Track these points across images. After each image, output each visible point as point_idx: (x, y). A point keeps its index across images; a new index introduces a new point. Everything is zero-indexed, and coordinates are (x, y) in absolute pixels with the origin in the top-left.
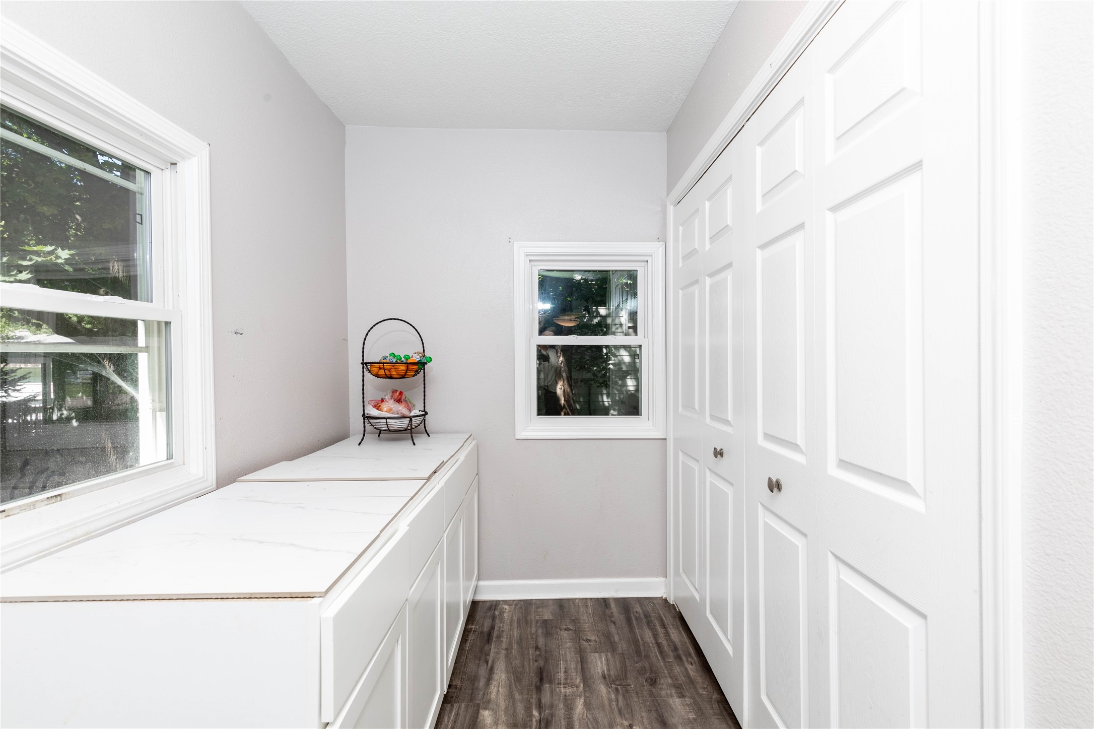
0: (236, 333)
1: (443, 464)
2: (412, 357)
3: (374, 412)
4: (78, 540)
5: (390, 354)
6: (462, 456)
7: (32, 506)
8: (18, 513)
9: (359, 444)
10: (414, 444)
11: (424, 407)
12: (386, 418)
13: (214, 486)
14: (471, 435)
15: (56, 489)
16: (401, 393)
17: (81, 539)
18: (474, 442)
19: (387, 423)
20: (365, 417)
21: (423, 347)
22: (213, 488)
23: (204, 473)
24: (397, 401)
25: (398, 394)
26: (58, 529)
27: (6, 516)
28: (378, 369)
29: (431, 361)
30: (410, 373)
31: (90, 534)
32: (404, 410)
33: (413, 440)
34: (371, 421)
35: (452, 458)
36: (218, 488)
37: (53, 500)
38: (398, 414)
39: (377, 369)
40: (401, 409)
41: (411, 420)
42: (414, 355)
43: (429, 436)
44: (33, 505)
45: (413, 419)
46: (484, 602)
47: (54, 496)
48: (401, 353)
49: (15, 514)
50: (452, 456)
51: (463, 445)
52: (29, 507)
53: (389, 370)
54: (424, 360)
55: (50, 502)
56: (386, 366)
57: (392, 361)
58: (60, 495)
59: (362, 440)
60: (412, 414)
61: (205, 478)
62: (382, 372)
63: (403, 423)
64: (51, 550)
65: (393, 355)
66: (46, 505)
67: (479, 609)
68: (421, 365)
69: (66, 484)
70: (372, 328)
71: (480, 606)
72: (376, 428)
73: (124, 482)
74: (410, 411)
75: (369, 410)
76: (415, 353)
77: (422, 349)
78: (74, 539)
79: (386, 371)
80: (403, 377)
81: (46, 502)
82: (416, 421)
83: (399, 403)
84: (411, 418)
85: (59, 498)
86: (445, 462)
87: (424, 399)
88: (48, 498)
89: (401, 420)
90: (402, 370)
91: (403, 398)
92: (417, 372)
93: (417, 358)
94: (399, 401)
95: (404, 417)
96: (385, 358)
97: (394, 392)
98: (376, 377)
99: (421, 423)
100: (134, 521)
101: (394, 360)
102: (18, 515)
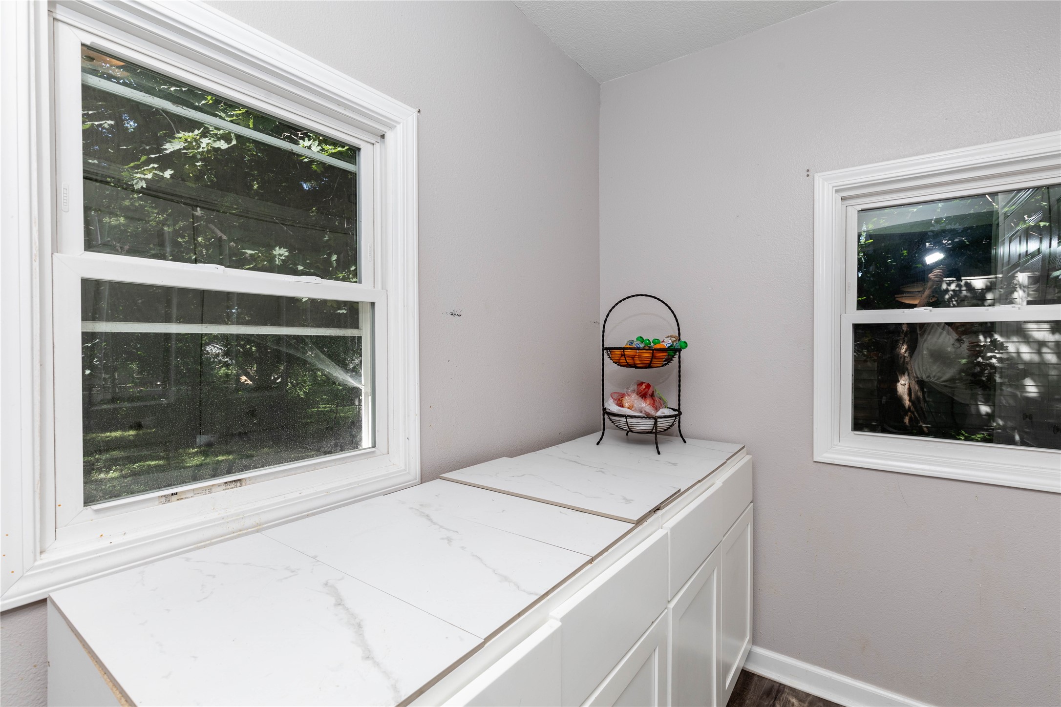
0: (452, 314)
1: (678, 494)
2: (663, 341)
3: (613, 407)
4: (245, 531)
5: (637, 339)
6: (719, 480)
7: (207, 491)
8: (192, 497)
9: (598, 444)
10: (659, 453)
11: (679, 405)
12: (626, 416)
13: (418, 479)
14: (744, 447)
15: (243, 472)
16: (648, 386)
17: (250, 530)
18: (748, 457)
19: (627, 422)
20: (605, 411)
21: (679, 329)
22: (416, 482)
23: (406, 465)
24: (640, 396)
25: (644, 387)
26: (223, 518)
27: (178, 500)
28: (620, 356)
29: (686, 346)
30: (656, 362)
31: (260, 525)
32: (647, 407)
33: (657, 448)
34: (611, 417)
35: (699, 484)
36: (422, 481)
37: (232, 485)
38: (641, 412)
39: (618, 356)
40: (645, 406)
41: (656, 423)
42: (666, 340)
43: (685, 442)
44: (210, 489)
45: (659, 420)
46: (761, 678)
47: (233, 481)
48: (649, 336)
49: (188, 498)
50: (699, 481)
51: (725, 463)
52: (204, 491)
53: (633, 358)
54: (677, 345)
55: (229, 487)
56: (627, 352)
57: (638, 346)
58: (239, 480)
59: (601, 439)
60: (659, 414)
61: (407, 471)
62: (623, 360)
63: (648, 424)
64: (213, 541)
65: (641, 339)
66: (224, 490)
67: (752, 688)
68: (673, 352)
69: (255, 468)
70: (613, 307)
71: (754, 683)
72: (617, 426)
73: (315, 469)
74: (657, 409)
75: (609, 405)
76: (668, 337)
77: (678, 332)
78: (241, 531)
79: (627, 359)
80: (649, 366)
81: (224, 487)
82: (662, 424)
83: (642, 398)
84: (655, 419)
85: (239, 484)
86: (681, 491)
87: (679, 396)
88: (226, 483)
89: (644, 421)
90: (647, 357)
91: (650, 392)
92: (669, 360)
93: (667, 343)
94: (643, 396)
95: (648, 417)
96: (631, 342)
97: (641, 384)
98: (618, 365)
99: (673, 425)
100: (313, 514)
101: (642, 346)
102: (192, 498)
